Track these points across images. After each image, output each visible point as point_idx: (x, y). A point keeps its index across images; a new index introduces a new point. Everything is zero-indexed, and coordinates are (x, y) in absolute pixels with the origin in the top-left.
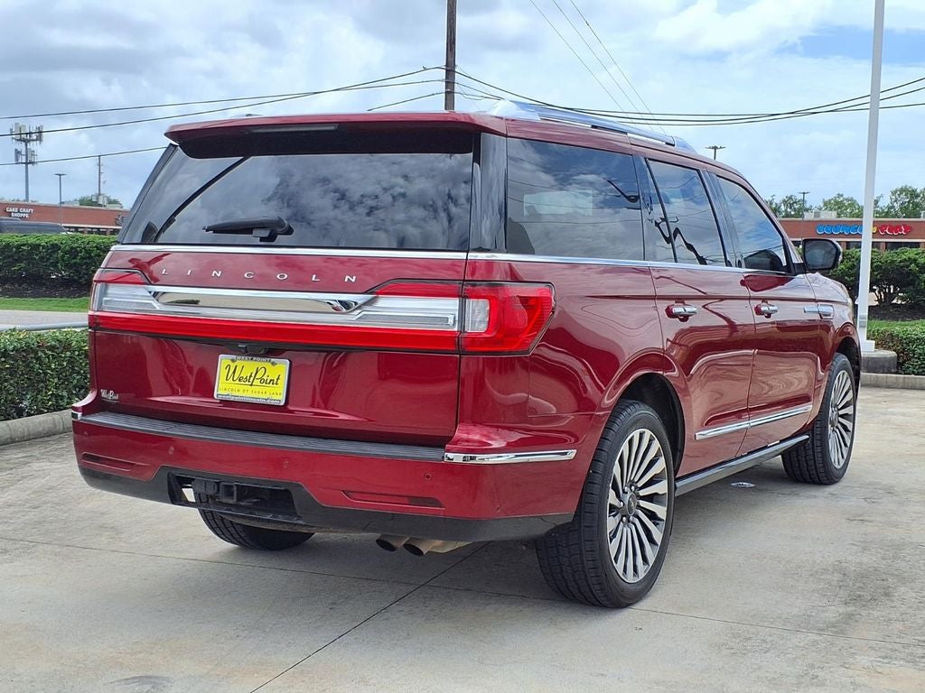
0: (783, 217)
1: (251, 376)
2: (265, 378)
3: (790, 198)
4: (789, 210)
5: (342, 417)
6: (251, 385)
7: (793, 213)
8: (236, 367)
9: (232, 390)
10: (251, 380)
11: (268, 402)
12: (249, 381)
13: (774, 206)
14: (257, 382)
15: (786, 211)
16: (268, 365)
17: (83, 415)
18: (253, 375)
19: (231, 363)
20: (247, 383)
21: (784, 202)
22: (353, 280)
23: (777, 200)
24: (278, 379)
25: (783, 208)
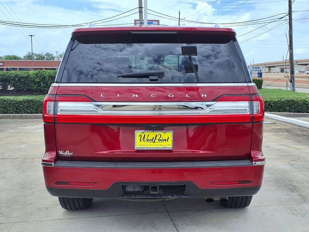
0: (46, 60)
1: (153, 139)
2: (161, 139)
3: (48, 53)
4: (48, 57)
5: (201, 152)
6: (154, 142)
7: (49, 58)
8: (145, 135)
9: (144, 145)
10: (154, 140)
11: (165, 149)
12: (153, 140)
13: (42, 56)
14: (156, 141)
15: (47, 58)
16: (162, 133)
17: (54, 164)
18: (154, 138)
19: (142, 134)
20: (152, 142)
21: (46, 55)
22: (206, 96)
23: (44, 54)
24: (168, 138)
25: (46, 57)
